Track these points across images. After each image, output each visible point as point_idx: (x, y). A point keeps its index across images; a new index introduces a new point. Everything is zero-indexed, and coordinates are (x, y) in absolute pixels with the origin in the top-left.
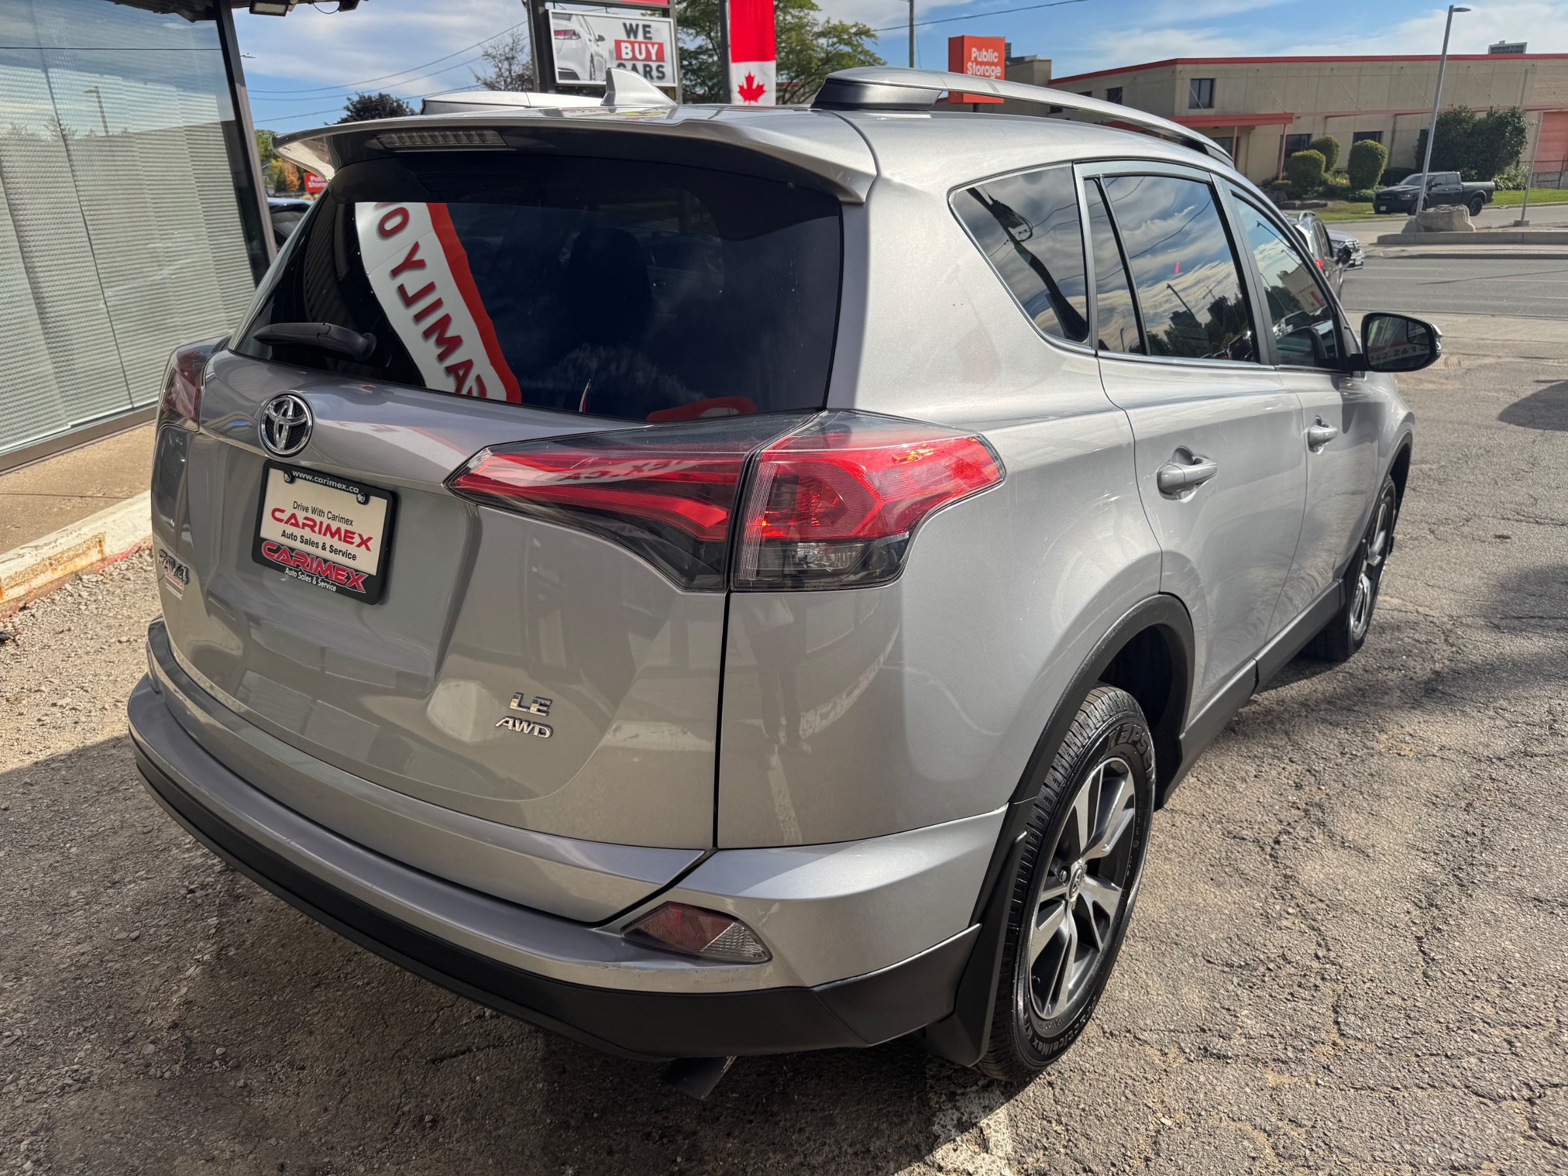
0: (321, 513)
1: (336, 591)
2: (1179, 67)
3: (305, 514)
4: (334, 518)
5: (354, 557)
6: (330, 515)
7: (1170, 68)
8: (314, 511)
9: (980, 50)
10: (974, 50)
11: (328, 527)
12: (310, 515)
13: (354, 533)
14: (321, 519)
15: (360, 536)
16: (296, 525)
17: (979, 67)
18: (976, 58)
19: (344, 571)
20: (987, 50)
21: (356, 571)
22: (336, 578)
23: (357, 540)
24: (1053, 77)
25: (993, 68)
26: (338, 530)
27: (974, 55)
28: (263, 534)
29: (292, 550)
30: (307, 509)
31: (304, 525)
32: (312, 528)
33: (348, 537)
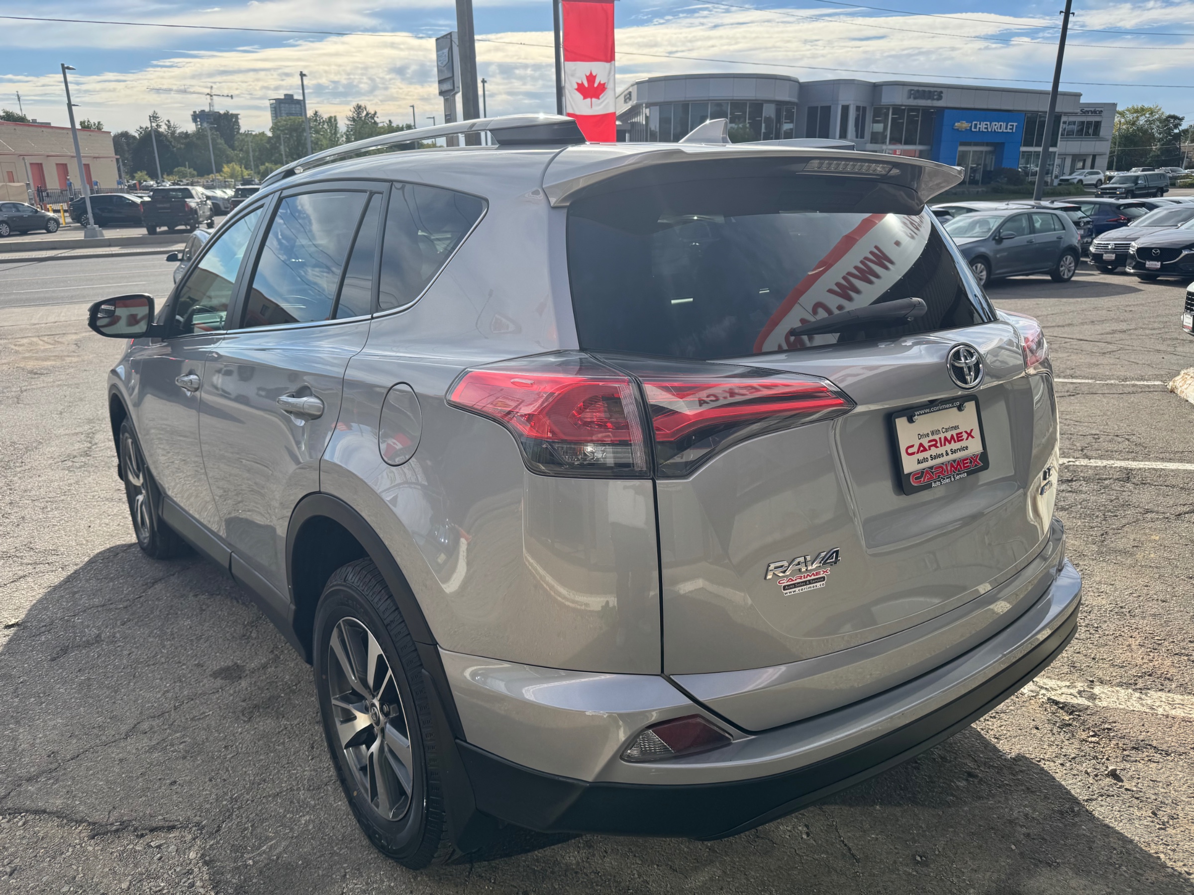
0: (938, 432)
1: (968, 476)
3: (928, 439)
4: (946, 431)
5: (967, 448)
6: (943, 430)
8: (933, 433)
11: (945, 439)
12: (931, 437)
13: (962, 433)
14: (940, 436)
15: (966, 432)
16: (925, 449)
19: (967, 459)
21: (973, 455)
22: (963, 467)
23: (965, 436)
26: (952, 437)
28: (907, 471)
29: (930, 468)
30: (928, 435)
31: (930, 447)
32: (936, 446)
33: (959, 437)
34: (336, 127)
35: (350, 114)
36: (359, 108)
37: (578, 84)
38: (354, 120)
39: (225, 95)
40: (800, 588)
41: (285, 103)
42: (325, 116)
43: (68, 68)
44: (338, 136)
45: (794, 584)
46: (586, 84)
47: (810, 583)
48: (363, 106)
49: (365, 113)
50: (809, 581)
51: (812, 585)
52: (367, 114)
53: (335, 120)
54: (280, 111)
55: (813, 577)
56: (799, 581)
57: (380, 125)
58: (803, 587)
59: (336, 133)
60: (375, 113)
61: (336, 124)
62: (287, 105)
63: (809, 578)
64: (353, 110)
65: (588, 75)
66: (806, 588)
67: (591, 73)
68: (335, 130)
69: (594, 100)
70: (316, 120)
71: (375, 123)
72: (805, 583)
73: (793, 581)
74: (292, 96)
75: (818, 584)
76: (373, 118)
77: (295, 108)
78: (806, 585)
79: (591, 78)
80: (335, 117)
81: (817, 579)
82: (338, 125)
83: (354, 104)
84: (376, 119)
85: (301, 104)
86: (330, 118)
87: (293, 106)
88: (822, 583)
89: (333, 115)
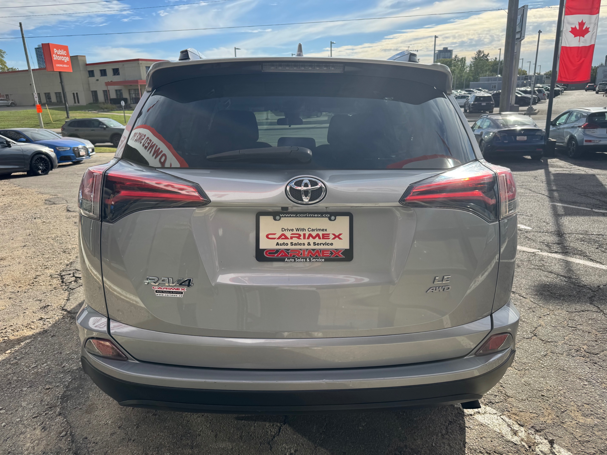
0: (303, 230)
1: (325, 261)
2: (140, 62)
3: (291, 232)
4: (313, 230)
5: (332, 244)
6: (309, 230)
7: (137, 62)
8: (297, 230)
9: (58, 50)
10: (55, 49)
11: (310, 235)
12: (295, 232)
13: (329, 234)
14: (304, 232)
15: (334, 234)
16: (286, 238)
17: (58, 57)
18: (56, 53)
19: (328, 251)
20: (61, 50)
21: (336, 249)
22: (323, 255)
23: (332, 236)
24: (87, 63)
25: (65, 57)
26: (318, 235)
27: (55, 52)
28: (262, 247)
29: (288, 250)
30: (292, 230)
31: (292, 238)
32: (299, 238)
33: (325, 236)
34: (465, 63)
35: (474, 56)
36: (480, 52)
37: (572, 28)
38: (476, 58)
39: (414, 50)
40: (166, 294)
41: (442, 52)
42: (460, 57)
43: (333, 43)
44: (465, 67)
45: (163, 291)
46: (578, 28)
47: (173, 293)
48: (482, 51)
49: (482, 54)
50: (172, 292)
51: (174, 295)
52: (484, 55)
53: (465, 59)
54: (440, 56)
55: (174, 290)
56: (165, 290)
57: (490, 60)
58: (168, 294)
59: (464, 66)
60: (488, 54)
61: (465, 61)
62: (443, 53)
63: (172, 290)
64: (476, 53)
65: (580, 22)
66: (170, 295)
67: (582, 21)
68: (464, 64)
69: (581, 37)
70: (456, 60)
71: (487, 60)
72: (170, 292)
73: (161, 289)
74: (447, 48)
75: (178, 295)
76: (486, 57)
77: (447, 54)
78: (170, 293)
79: (582, 24)
80: (465, 58)
81: (178, 292)
82: (466, 62)
83: (478, 50)
84: (488, 57)
85: (451, 51)
86: (462, 58)
87: (447, 53)
88: (181, 295)
89: (464, 57)
